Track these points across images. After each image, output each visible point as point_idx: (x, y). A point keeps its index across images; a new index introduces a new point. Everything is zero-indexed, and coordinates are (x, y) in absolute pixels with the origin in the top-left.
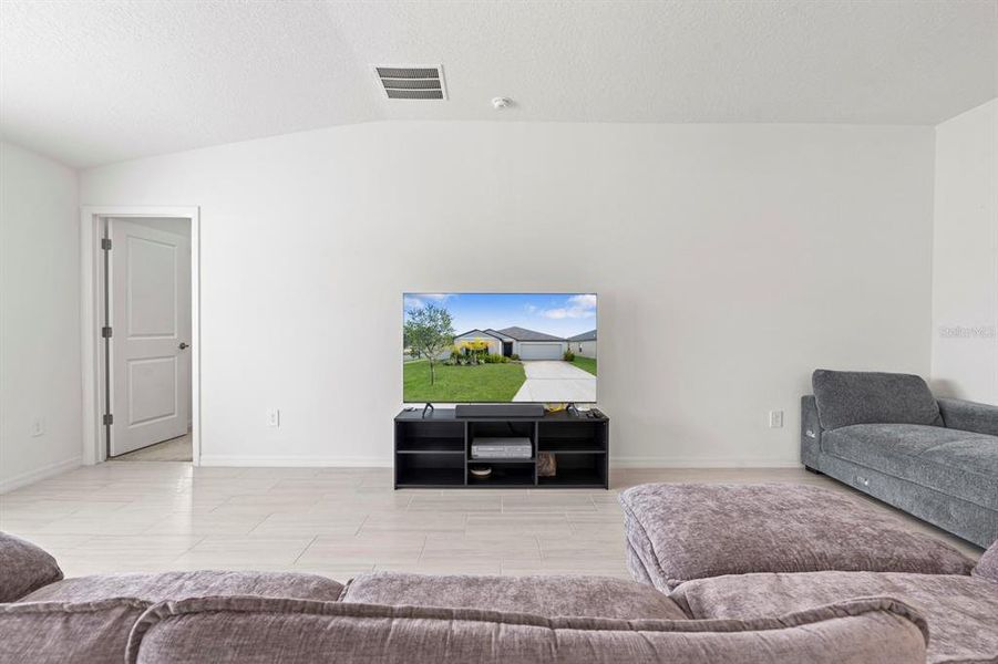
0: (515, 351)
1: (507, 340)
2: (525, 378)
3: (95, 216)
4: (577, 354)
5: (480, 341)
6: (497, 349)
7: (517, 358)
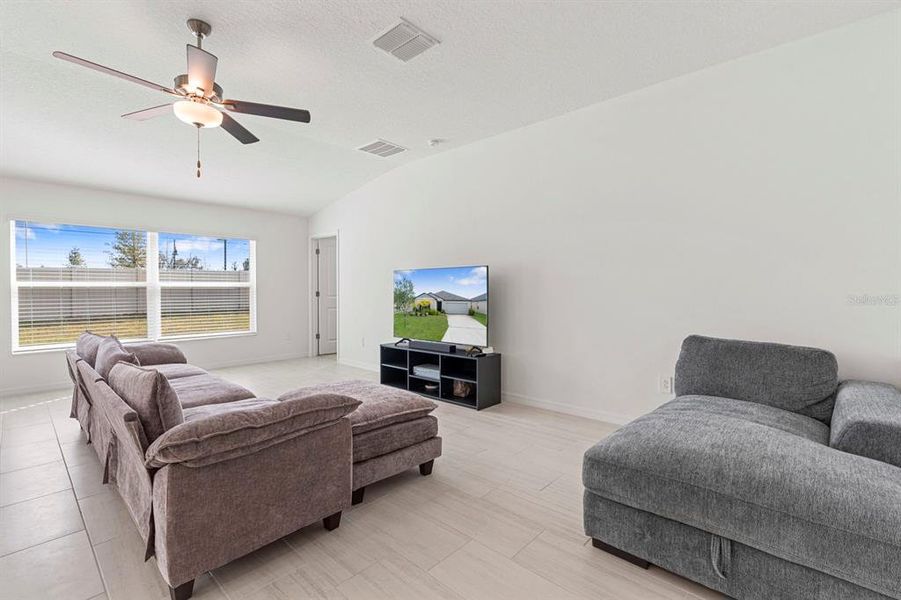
0: (443, 308)
1: (439, 300)
2: (448, 326)
3: (312, 239)
4: (476, 310)
5: (427, 300)
6: (434, 307)
7: (443, 312)
